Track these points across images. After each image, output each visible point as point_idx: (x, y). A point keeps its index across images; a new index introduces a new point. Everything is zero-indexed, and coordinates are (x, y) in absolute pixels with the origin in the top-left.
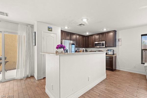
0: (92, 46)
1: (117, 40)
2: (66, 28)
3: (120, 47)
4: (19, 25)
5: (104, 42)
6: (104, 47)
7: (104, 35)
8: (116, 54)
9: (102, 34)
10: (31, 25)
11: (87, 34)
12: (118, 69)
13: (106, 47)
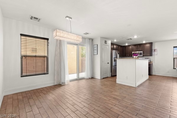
0: (129, 55)
1: (153, 51)
2: (115, 41)
3: (156, 56)
4: (86, 39)
5: (142, 52)
6: (142, 56)
7: (142, 46)
8: (152, 62)
9: (140, 45)
10: (91, 39)
11: (127, 44)
12: (154, 74)
13: (143, 56)
